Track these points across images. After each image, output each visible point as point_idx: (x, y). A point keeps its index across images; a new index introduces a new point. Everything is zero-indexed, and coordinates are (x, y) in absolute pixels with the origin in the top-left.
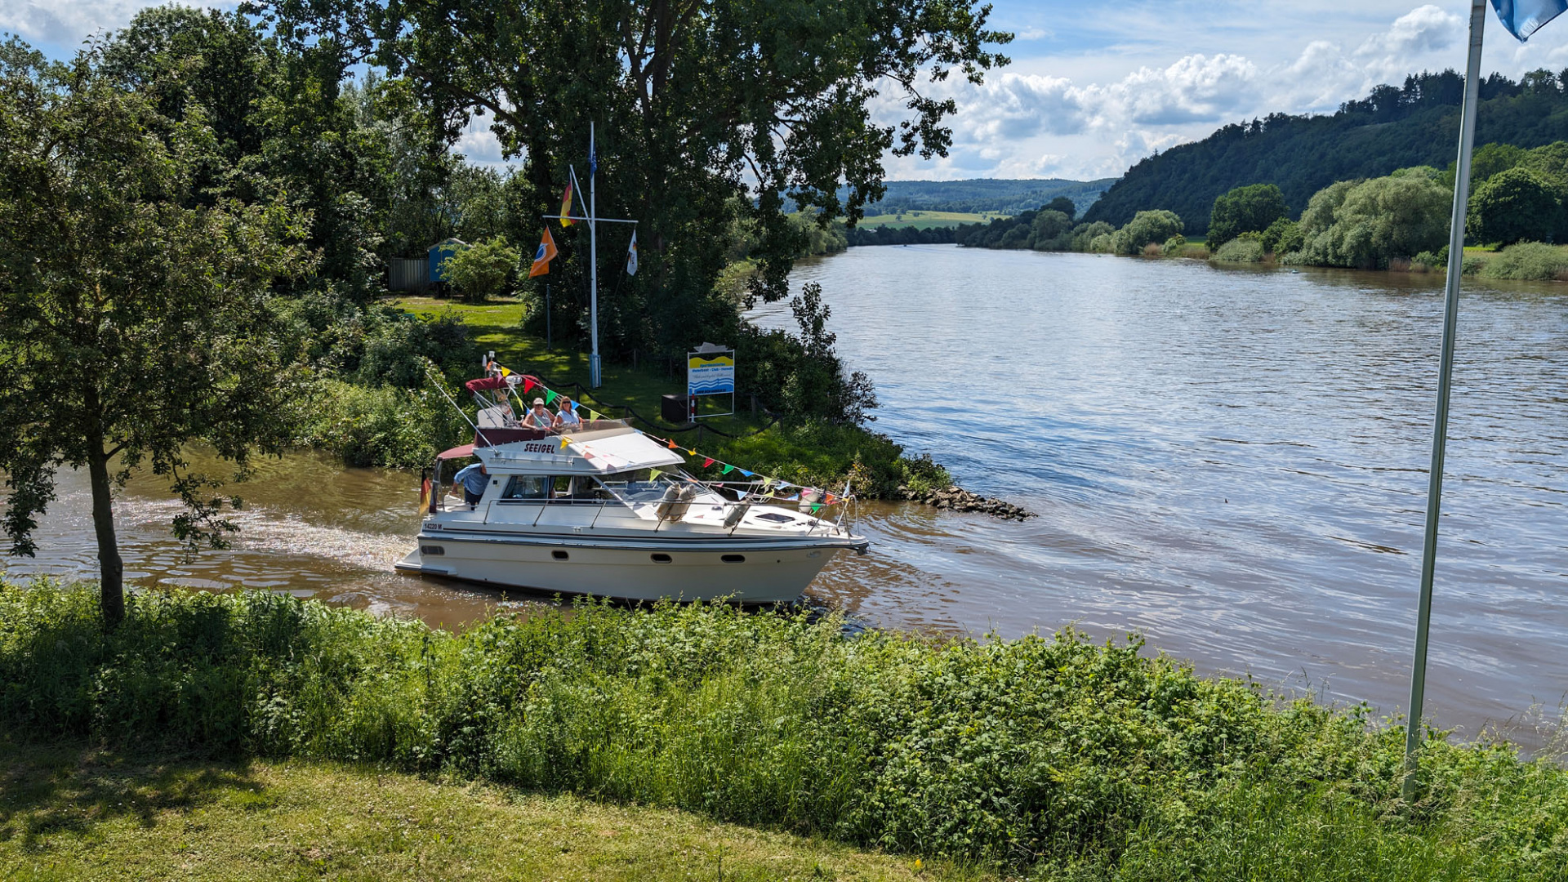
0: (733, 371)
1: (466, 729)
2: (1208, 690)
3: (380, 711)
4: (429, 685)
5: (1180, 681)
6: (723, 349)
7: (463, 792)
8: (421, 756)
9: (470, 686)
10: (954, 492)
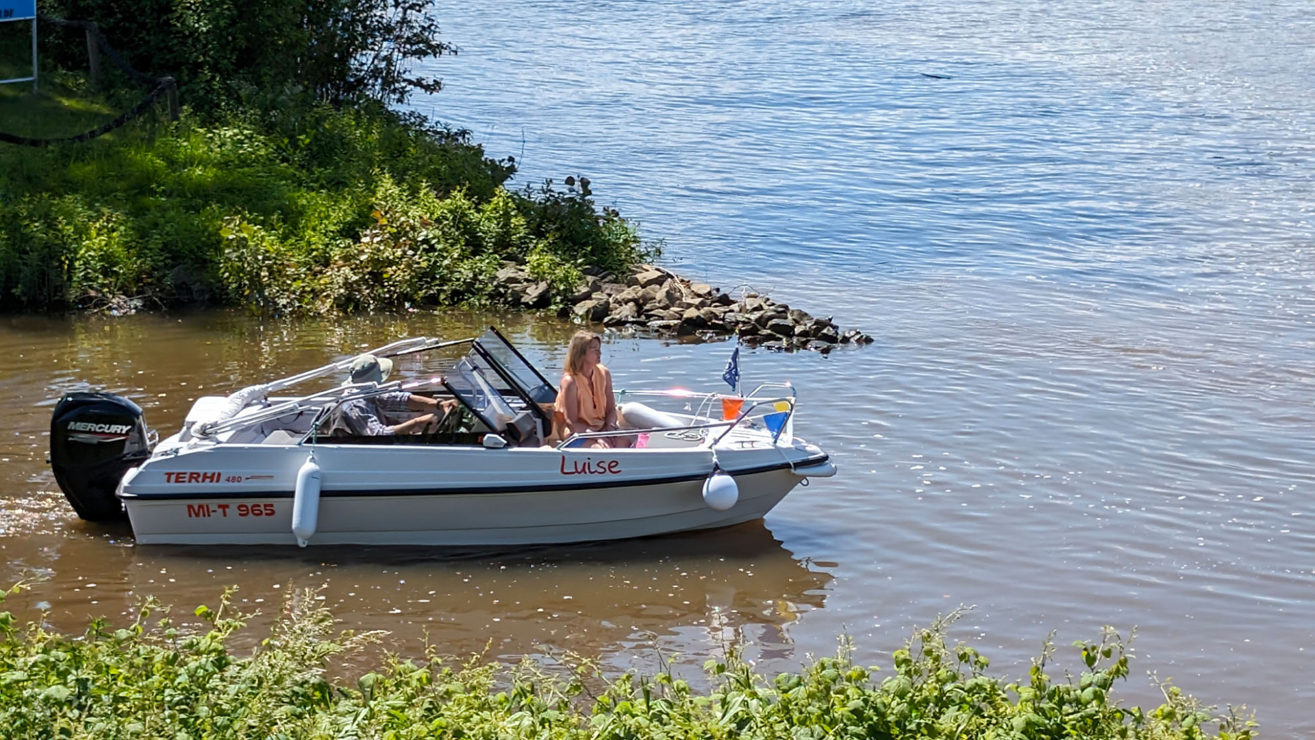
10: (650, 282)
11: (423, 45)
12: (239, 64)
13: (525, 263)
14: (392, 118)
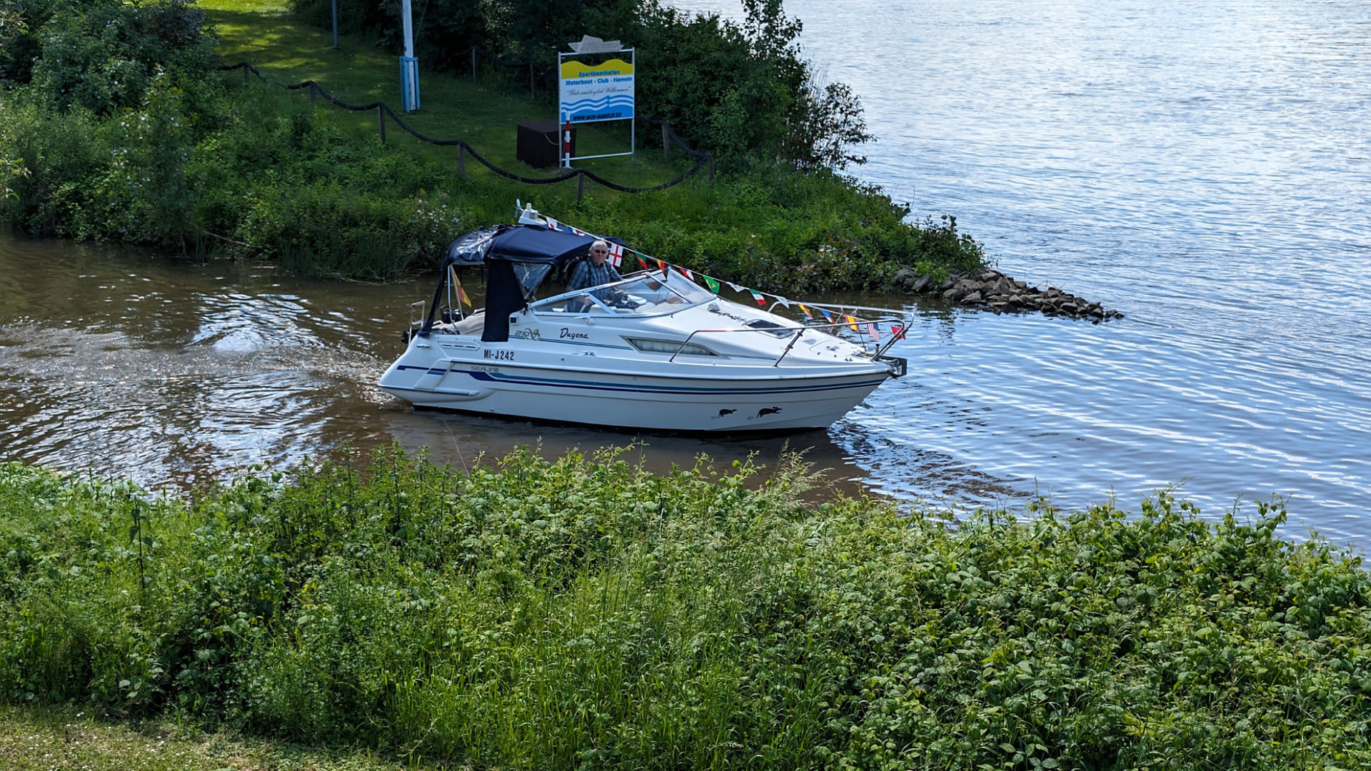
0: (632, 83)
1: (204, 654)
3: (67, 625)
4: (144, 585)
6: (616, 46)
7: (198, 750)
8: (132, 695)
9: (208, 586)
10: (990, 279)
11: (857, 136)
12: (749, 147)
13: (915, 266)
14: (837, 179)
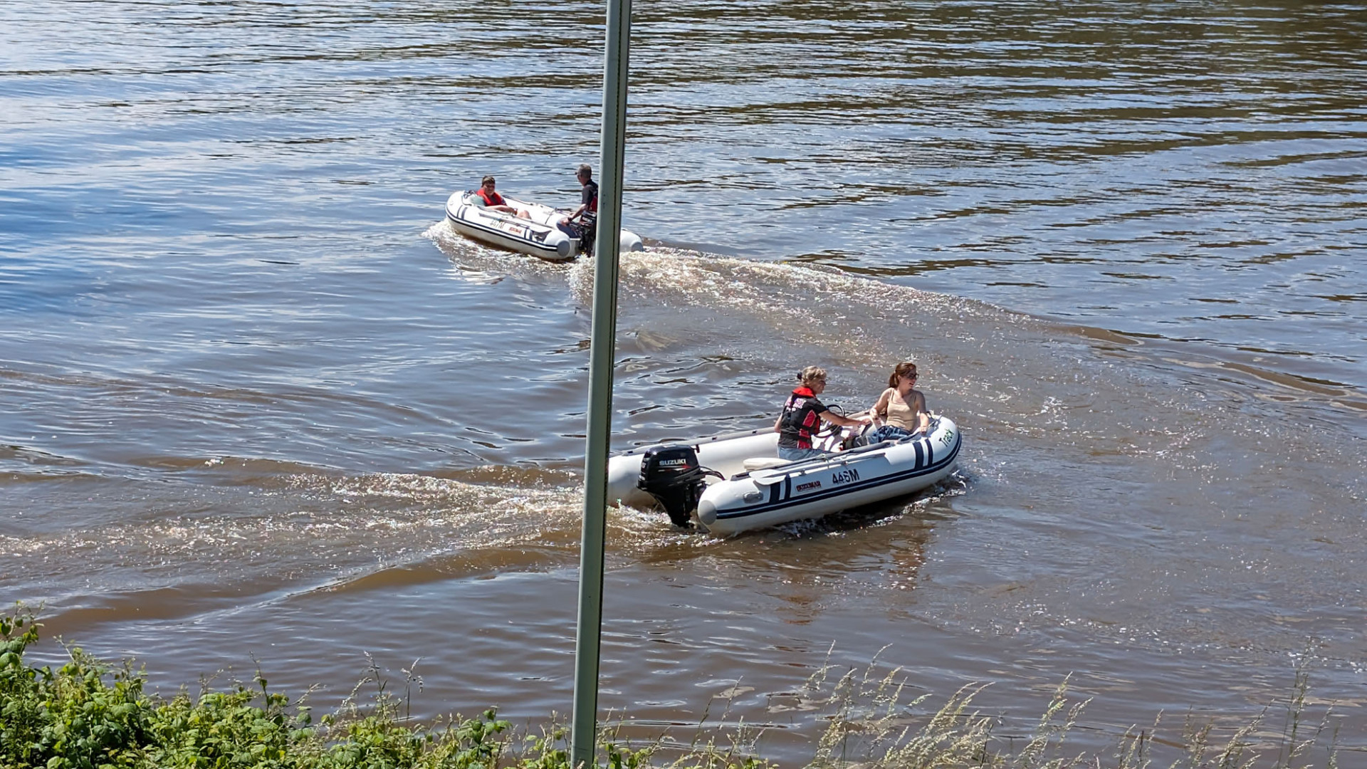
2: (177, 722)
5: (117, 709)
